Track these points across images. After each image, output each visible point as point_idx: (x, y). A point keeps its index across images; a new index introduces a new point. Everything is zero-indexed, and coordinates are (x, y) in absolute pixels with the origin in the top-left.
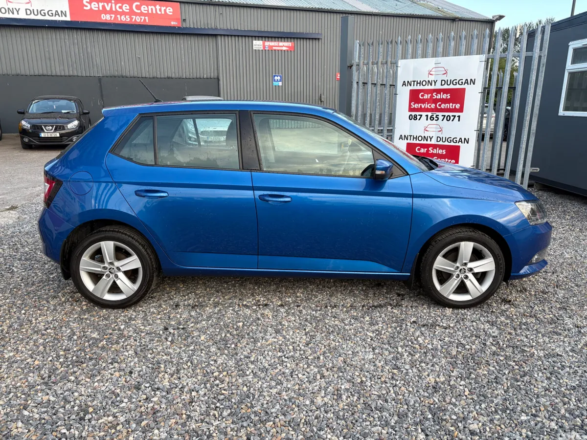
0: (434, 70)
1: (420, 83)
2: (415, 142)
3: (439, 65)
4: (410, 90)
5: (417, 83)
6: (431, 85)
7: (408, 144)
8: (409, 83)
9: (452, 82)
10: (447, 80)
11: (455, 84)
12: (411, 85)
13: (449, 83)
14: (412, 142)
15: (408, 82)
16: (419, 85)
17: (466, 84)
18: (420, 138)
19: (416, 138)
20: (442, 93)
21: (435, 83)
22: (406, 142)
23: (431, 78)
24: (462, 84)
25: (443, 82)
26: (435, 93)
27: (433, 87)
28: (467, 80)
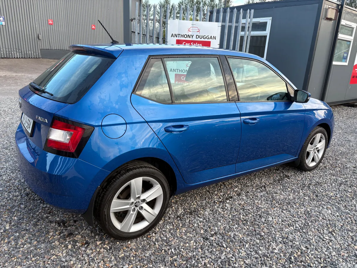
0: (191, 28)
1: (183, 36)
2: (180, 73)
3: (194, 26)
4: (177, 40)
5: (181, 36)
6: (190, 38)
7: (176, 74)
8: (176, 36)
9: (203, 37)
10: (200, 36)
11: (205, 38)
12: (177, 37)
13: (201, 37)
14: (178, 73)
15: (175, 34)
16: (182, 37)
17: (211, 39)
18: (184, 71)
19: (181, 71)
20: (197, 43)
21: (192, 37)
22: (175, 73)
23: (190, 33)
24: (209, 39)
25: (197, 37)
26: (193, 43)
27: (191, 39)
28: (211, 36)
